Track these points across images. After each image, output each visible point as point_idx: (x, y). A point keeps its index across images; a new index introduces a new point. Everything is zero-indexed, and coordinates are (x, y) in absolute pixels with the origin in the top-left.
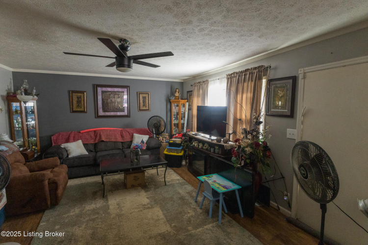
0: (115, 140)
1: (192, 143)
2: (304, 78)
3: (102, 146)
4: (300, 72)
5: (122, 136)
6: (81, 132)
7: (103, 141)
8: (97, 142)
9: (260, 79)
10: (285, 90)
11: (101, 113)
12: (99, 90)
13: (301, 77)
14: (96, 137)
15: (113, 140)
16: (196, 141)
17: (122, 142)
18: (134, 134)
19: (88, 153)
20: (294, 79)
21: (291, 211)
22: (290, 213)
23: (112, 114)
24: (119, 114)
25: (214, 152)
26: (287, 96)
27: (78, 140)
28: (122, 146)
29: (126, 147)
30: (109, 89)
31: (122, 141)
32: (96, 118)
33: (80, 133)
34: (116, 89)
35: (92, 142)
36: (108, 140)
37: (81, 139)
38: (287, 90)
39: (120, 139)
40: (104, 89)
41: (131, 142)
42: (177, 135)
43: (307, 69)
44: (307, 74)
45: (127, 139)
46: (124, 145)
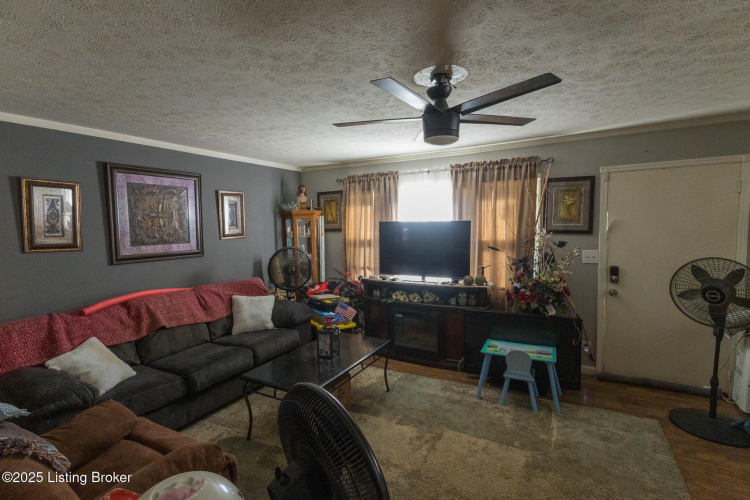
0: (193, 322)
1: (391, 297)
2: (608, 179)
3: (161, 344)
4: (603, 170)
5: (205, 307)
6: (87, 311)
7: (164, 328)
8: (144, 333)
9: (533, 177)
10: (577, 194)
11: (127, 249)
12: (121, 179)
13: (603, 178)
14: (138, 319)
15: (187, 321)
16: (399, 290)
17: (208, 324)
18: (234, 297)
19: (134, 373)
20: (592, 180)
21: (595, 366)
22: (593, 368)
23: (159, 249)
24: (175, 248)
25: (458, 303)
26: (580, 204)
27: (84, 339)
28: (210, 333)
29: (219, 332)
30: (149, 180)
31: (210, 319)
32: (111, 263)
33: (82, 314)
34: (167, 181)
35: (130, 336)
36: (174, 324)
37: (94, 335)
38: (581, 195)
39: (202, 317)
40: (135, 178)
41: (231, 318)
42: (317, 287)
43: (613, 168)
44: (612, 175)
45: (220, 312)
46: (213, 330)
